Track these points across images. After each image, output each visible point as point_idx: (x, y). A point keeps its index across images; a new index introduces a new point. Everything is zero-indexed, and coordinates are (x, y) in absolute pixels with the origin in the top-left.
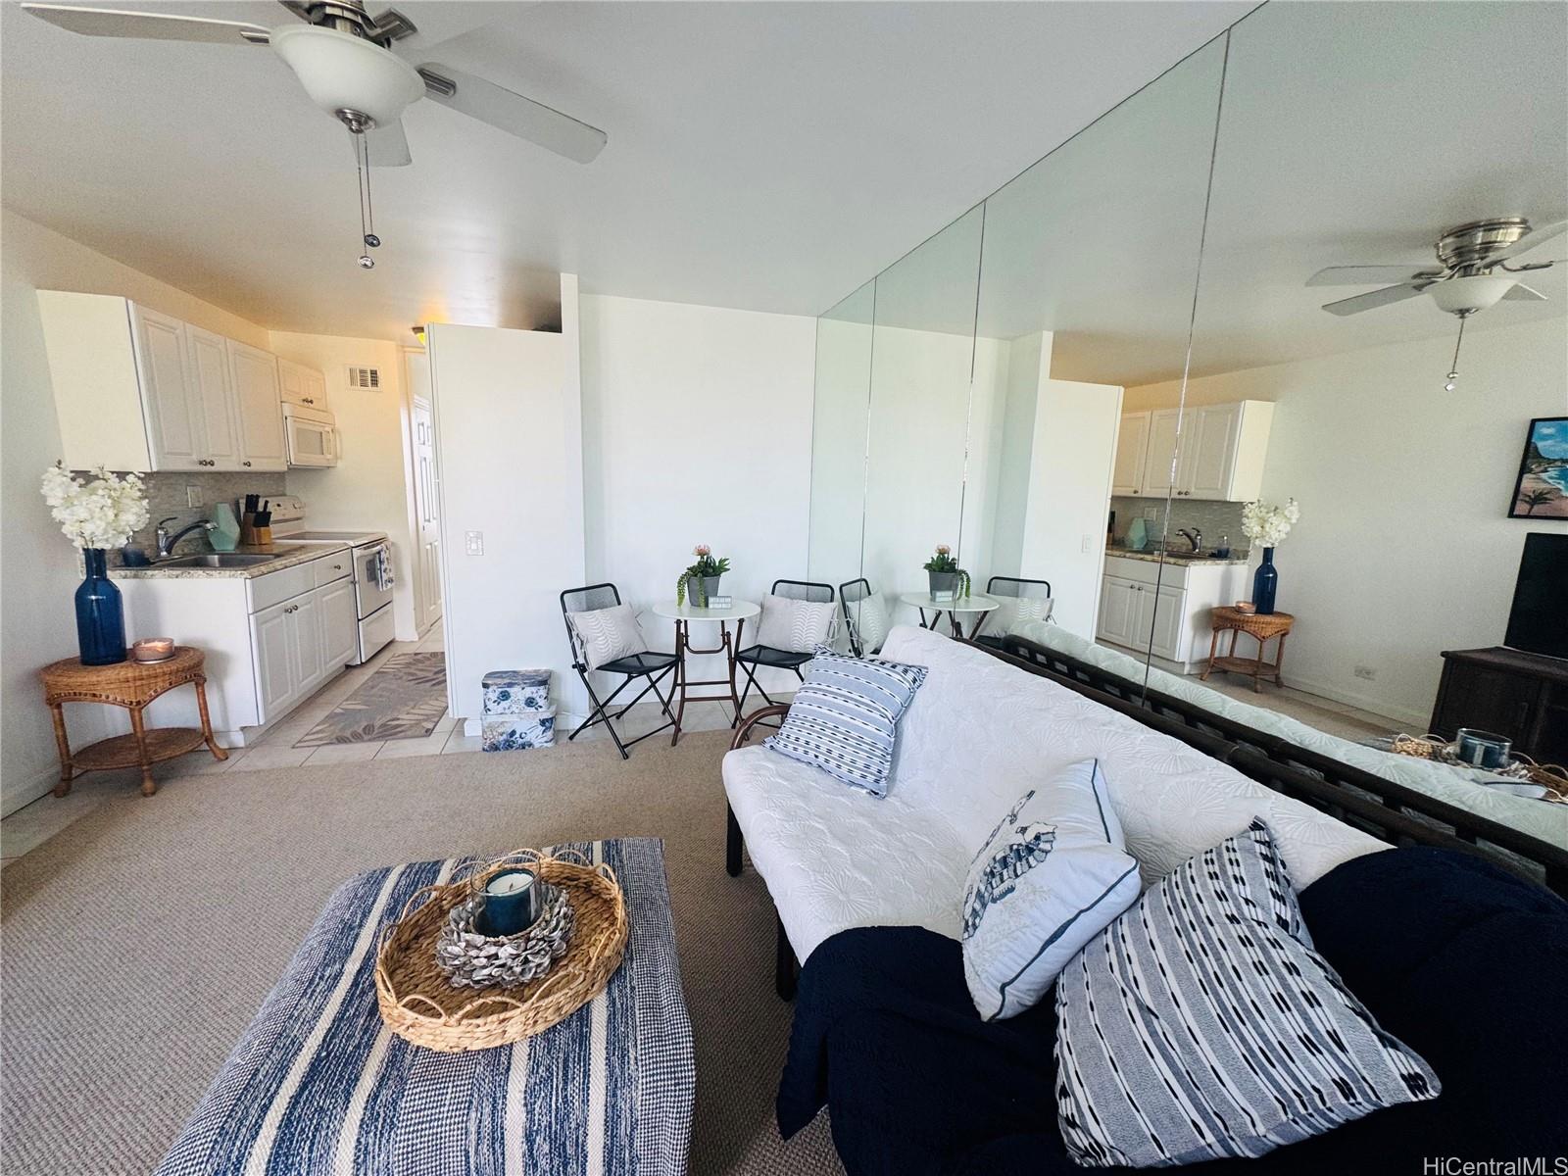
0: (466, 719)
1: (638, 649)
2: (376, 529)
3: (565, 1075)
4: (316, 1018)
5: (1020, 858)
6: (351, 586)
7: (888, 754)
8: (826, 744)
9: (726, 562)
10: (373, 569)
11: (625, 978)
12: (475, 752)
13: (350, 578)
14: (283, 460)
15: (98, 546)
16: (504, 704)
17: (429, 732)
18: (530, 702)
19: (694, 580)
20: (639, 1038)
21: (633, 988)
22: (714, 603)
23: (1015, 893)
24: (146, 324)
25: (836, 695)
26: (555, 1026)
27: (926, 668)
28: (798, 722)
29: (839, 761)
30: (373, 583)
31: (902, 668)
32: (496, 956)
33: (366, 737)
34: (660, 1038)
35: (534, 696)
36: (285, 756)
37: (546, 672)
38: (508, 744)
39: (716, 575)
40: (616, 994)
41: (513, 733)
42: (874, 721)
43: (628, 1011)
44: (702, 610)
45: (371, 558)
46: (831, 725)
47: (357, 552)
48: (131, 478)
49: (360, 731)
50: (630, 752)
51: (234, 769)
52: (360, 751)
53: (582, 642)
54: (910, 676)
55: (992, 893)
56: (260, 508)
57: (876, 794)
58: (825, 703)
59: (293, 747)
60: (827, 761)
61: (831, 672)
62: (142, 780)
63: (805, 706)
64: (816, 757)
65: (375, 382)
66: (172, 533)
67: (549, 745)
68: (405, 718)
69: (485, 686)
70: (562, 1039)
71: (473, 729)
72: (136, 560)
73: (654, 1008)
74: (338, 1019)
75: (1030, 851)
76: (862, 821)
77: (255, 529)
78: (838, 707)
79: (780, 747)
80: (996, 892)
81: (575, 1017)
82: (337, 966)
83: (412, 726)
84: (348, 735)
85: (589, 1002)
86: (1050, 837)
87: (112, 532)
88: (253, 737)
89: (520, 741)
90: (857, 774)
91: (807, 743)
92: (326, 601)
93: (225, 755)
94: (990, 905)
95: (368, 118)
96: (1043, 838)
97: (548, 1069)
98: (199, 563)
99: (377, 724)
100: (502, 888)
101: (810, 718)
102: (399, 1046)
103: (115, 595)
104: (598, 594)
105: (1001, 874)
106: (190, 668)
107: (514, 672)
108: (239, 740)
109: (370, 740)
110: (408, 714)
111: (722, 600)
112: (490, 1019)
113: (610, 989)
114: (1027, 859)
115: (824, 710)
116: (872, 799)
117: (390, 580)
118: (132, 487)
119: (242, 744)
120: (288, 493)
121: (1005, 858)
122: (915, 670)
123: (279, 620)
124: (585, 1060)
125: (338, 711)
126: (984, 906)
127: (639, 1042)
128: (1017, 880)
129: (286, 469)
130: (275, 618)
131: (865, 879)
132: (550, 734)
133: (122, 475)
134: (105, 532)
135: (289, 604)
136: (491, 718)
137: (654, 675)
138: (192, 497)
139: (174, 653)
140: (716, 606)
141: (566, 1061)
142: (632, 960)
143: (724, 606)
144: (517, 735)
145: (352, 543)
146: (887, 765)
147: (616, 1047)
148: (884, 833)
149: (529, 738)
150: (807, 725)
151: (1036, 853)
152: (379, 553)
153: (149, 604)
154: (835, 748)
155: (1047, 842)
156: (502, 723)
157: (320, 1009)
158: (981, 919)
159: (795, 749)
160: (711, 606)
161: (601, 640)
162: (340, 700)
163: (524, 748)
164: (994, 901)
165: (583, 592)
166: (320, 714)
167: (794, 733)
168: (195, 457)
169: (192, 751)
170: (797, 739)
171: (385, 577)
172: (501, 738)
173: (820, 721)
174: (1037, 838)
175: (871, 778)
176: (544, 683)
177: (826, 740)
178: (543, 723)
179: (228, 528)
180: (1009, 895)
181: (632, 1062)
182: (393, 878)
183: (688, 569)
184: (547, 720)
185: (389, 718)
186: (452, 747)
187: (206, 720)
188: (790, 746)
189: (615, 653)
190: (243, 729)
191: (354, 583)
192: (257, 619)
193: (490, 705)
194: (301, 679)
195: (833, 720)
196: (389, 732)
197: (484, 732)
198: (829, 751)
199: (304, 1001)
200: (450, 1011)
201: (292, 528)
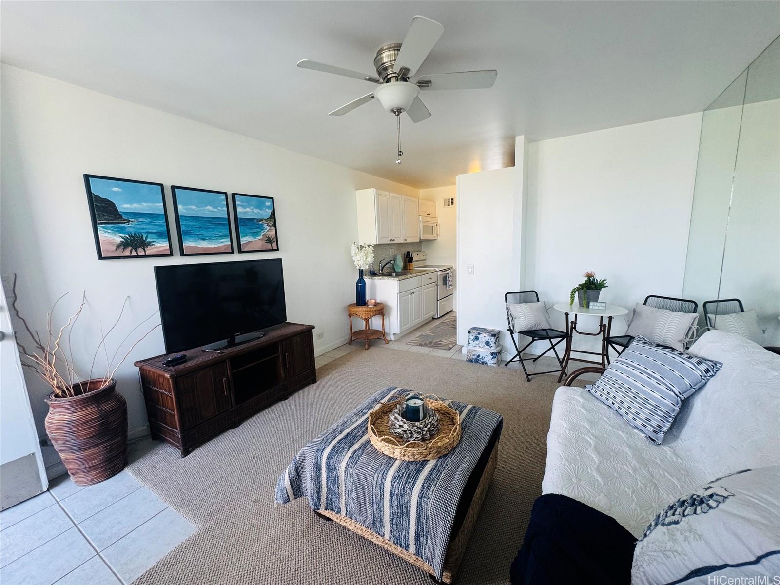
0: (463, 346)
1: (545, 326)
2: (448, 264)
3: (407, 479)
4: (355, 422)
5: (693, 504)
6: (436, 287)
7: (670, 417)
8: (621, 398)
9: (605, 282)
10: (445, 280)
11: (446, 460)
12: (463, 361)
13: (436, 283)
14: (418, 238)
15: (362, 268)
16: (476, 342)
17: (450, 349)
18: (487, 343)
19: (582, 291)
20: (438, 483)
21: (446, 465)
22: (593, 306)
23: (677, 526)
24: (379, 194)
25: (635, 368)
26: (412, 462)
27: (721, 364)
28: (606, 380)
29: (627, 410)
30: (445, 286)
31: (697, 360)
32: (402, 426)
33: (428, 345)
34: (446, 489)
35: (489, 341)
36: (402, 346)
37: (497, 331)
38: (476, 360)
39: (597, 289)
40: (439, 463)
41: (479, 356)
42: (660, 391)
43: (440, 472)
44: (585, 309)
45: (445, 275)
46: (626, 386)
47: (439, 273)
48: (371, 246)
49: (428, 343)
50: (532, 379)
51: (389, 347)
52: (425, 350)
53: (513, 318)
54: (703, 367)
55: (665, 519)
56: (410, 256)
57: (653, 440)
58: (626, 371)
59: (406, 344)
60: (619, 408)
61: (637, 353)
62: (365, 345)
63: (613, 371)
64: (613, 403)
65: (452, 204)
66: (383, 264)
67: (495, 365)
68: (444, 341)
69: (469, 332)
70: (412, 467)
71: (464, 351)
72: (373, 274)
73: (450, 477)
74: (359, 425)
75: (702, 501)
76: (627, 450)
77: (408, 264)
78: (634, 376)
79: (593, 392)
80: (667, 520)
81: (420, 463)
82: (367, 410)
83: (445, 345)
84: (423, 343)
85: (428, 460)
86: (720, 499)
87: (364, 264)
88: (397, 338)
89: (482, 360)
90: (639, 423)
91: (608, 393)
92: (425, 292)
93: (388, 342)
94: (660, 526)
95: (401, 109)
96: (715, 497)
97: (403, 474)
98: (390, 275)
99: (434, 341)
100: (412, 403)
101: (614, 379)
102: (368, 442)
103: (364, 284)
104: (527, 296)
105: (676, 510)
106: (379, 310)
107: (483, 329)
108: (393, 338)
109: (430, 347)
110: (446, 340)
111: (599, 304)
112: (390, 445)
113: (438, 460)
114: (696, 507)
115: (624, 376)
116: (648, 442)
117: (452, 285)
118: (371, 249)
119: (393, 339)
120: (423, 250)
121: (684, 501)
122: (710, 363)
123: (407, 297)
124: (416, 479)
125: (424, 334)
126: (656, 525)
127: (437, 485)
128: (684, 519)
129: (419, 241)
130: (406, 296)
131: (599, 479)
132: (495, 360)
133: (369, 246)
134: (363, 264)
135: (411, 291)
136: (471, 347)
137: (554, 341)
138: (391, 252)
139: (376, 304)
140: (594, 307)
141: (409, 475)
142: (453, 454)
143: (600, 308)
144: (481, 357)
145: (437, 269)
146: (668, 425)
147: (428, 481)
148: (638, 462)
149: (486, 360)
150: (611, 382)
151: (704, 505)
152: (448, 274)
153: (373, 287)
154: (626, 401)
155: (716, 501)
156: (475, 350)
157: (357, 420)
158: (650, 533)
159: (601, 395)
160: (591, 307)
161: (522, 319)
162: (426, 331)
163: (483, 364)
164: (663, 525)
165: (518, 294)
166: (418, 334)
167: (602, 386)
168: (389, 239)
169: (378, 338)
170: (603, 390)
171: (449, 284)
172: (474, 357)
173: (619, 382)
174: (711, 496)
175: (650, 428)
176: (494, 335)
177: (620, 394)
178: (492, 354)
179: (400, 263)
180: (673, 526)
181: (431, 490)
182: (396, 390)
183: (579, 285)
184: (494, 353)
185: (439, 340)
186: (456, 357)
187: (384, 329)
188: (599, 393)
189: (529, 326)
190: (394, 334)
191: (437, 285)
192: (400, 296)
193: (471, 342)
194: (414, 319)
195: (628, 382)
196: (436, 345)
197: (467, 353)
198: (622, 402)
199: (355, 416)
200: (380, 436)
201: (421, 264)
